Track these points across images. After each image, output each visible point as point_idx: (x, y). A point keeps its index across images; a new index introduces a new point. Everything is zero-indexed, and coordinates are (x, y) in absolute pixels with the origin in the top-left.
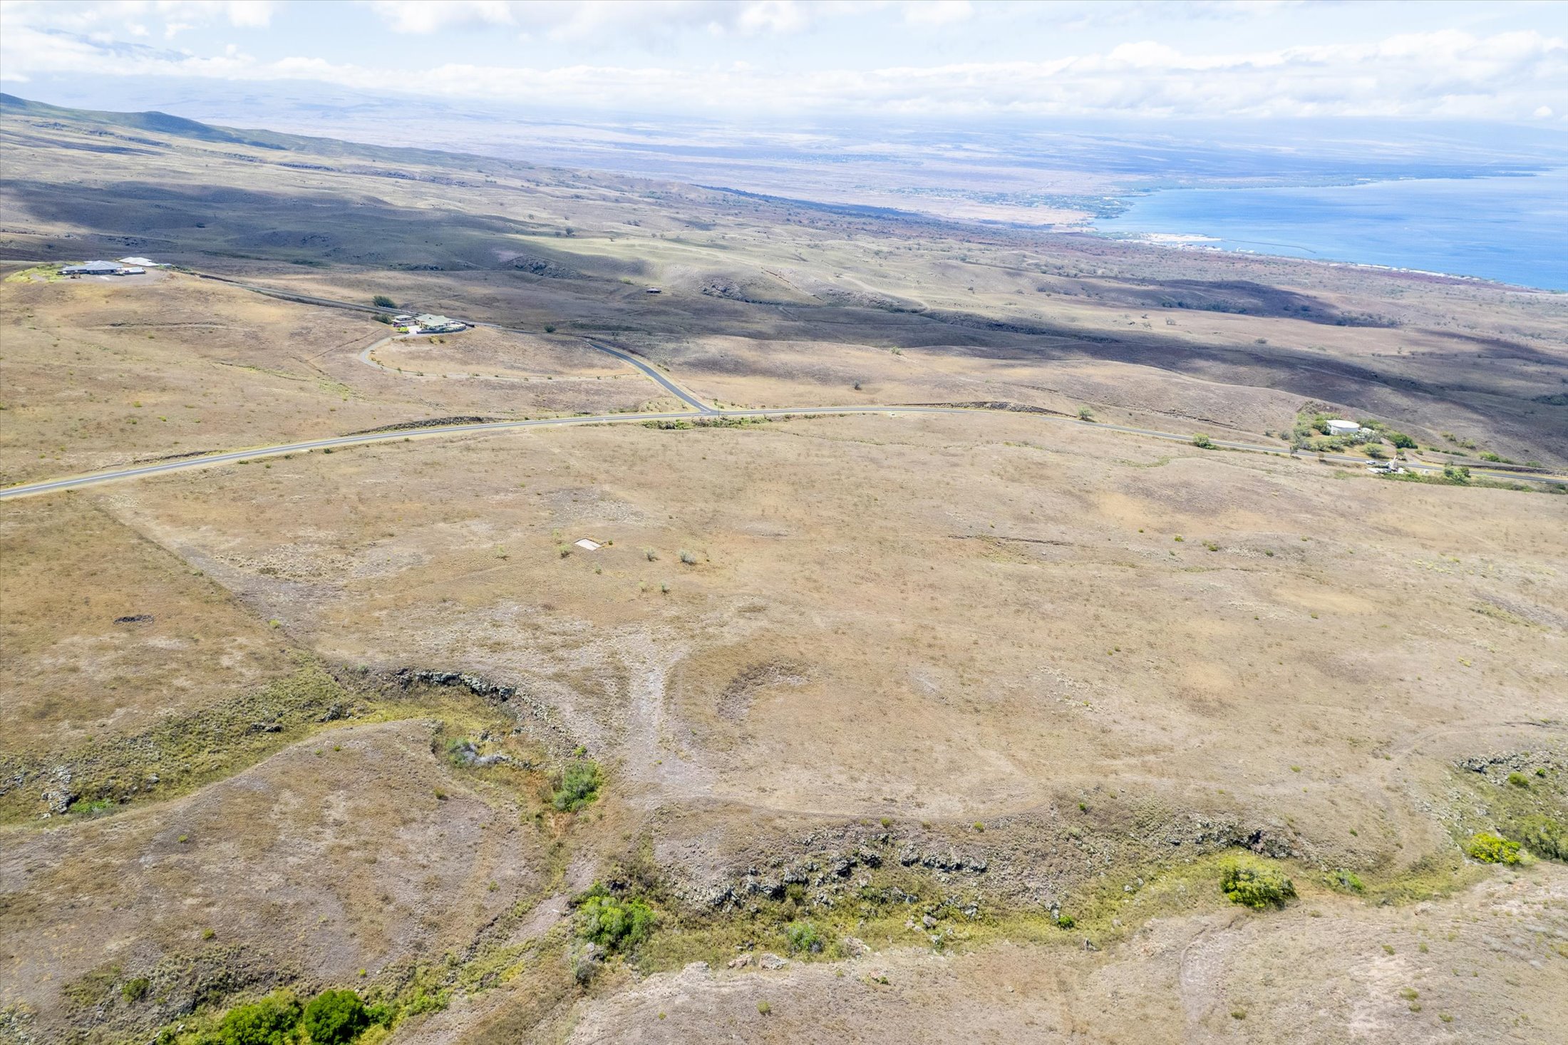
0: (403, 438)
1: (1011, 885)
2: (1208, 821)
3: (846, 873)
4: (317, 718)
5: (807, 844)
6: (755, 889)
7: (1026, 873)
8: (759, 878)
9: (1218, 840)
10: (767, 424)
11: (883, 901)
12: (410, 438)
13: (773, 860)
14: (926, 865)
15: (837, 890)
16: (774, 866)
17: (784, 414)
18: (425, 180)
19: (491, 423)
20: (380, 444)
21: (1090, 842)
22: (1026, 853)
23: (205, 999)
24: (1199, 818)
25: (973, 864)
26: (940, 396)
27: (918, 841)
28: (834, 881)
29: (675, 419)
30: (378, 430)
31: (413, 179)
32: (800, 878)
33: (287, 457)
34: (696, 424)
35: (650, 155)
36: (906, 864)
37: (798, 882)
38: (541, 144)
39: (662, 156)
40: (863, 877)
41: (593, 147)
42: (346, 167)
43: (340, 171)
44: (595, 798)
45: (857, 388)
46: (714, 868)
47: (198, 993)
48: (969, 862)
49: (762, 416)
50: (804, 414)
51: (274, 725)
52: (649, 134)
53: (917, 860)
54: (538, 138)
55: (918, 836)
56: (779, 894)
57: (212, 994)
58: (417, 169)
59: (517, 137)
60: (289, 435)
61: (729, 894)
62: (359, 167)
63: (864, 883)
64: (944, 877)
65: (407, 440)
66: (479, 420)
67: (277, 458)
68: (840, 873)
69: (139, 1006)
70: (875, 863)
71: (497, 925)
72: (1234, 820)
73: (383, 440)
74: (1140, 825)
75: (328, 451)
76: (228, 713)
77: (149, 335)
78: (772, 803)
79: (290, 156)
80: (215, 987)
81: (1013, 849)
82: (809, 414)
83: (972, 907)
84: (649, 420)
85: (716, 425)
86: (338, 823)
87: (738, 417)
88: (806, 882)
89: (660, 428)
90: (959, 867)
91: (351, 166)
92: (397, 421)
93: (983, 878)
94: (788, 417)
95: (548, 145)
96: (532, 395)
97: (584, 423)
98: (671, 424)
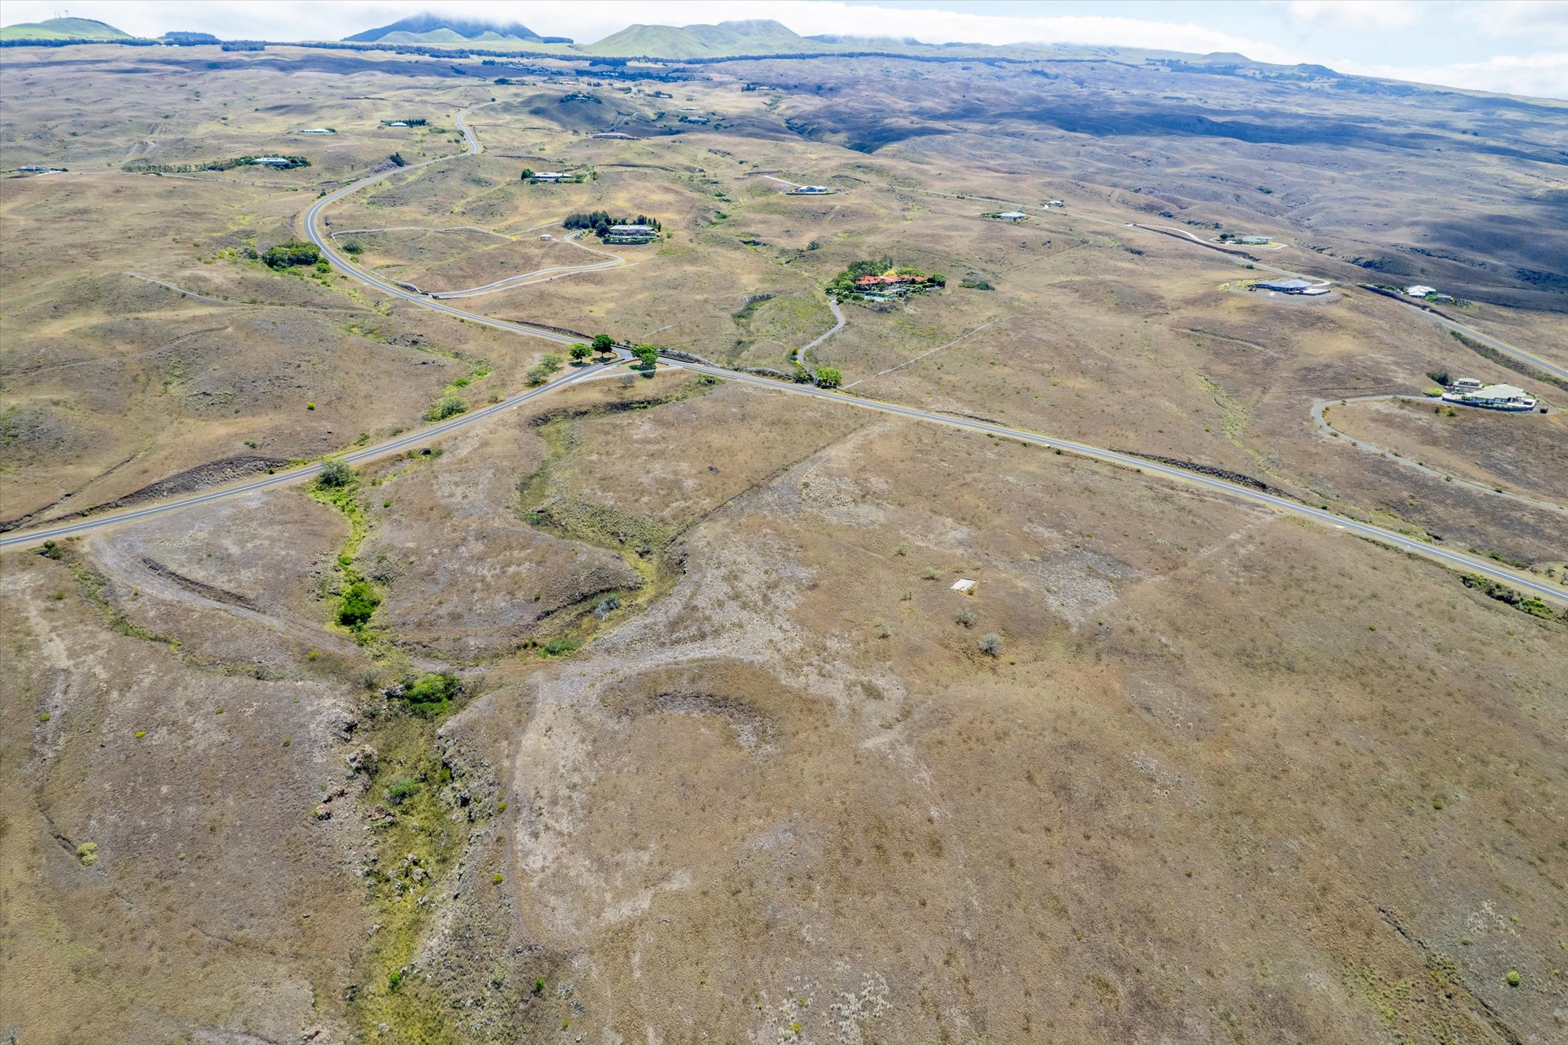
0: (1139, 468)
3: (464, 802)
5: (481, 765)
6: (444, 751)
8: (451, 748)
13: (463, 749)
15: (449, 803)
16: (459, 751)
20: (1111, 464)
27: (484, 837)
28: (455, 797)
30: (1145, 456)
32: (453, 772)
33: (1026, 445)
51: (623, 538)
55: (488, 835)
60: (1078, 435)
61: (440, 739)
65: (1139, 471)
66: (1262, 486)
67: (1020, 443)
68: (461, 798)
73: (1120, 462)
75: (1059, 453)
76: (622, 520)
77: (1201, 342)
84: (1484, 575)
88: (453, 779)
89: (1490, 593)
98: (1516, 598)
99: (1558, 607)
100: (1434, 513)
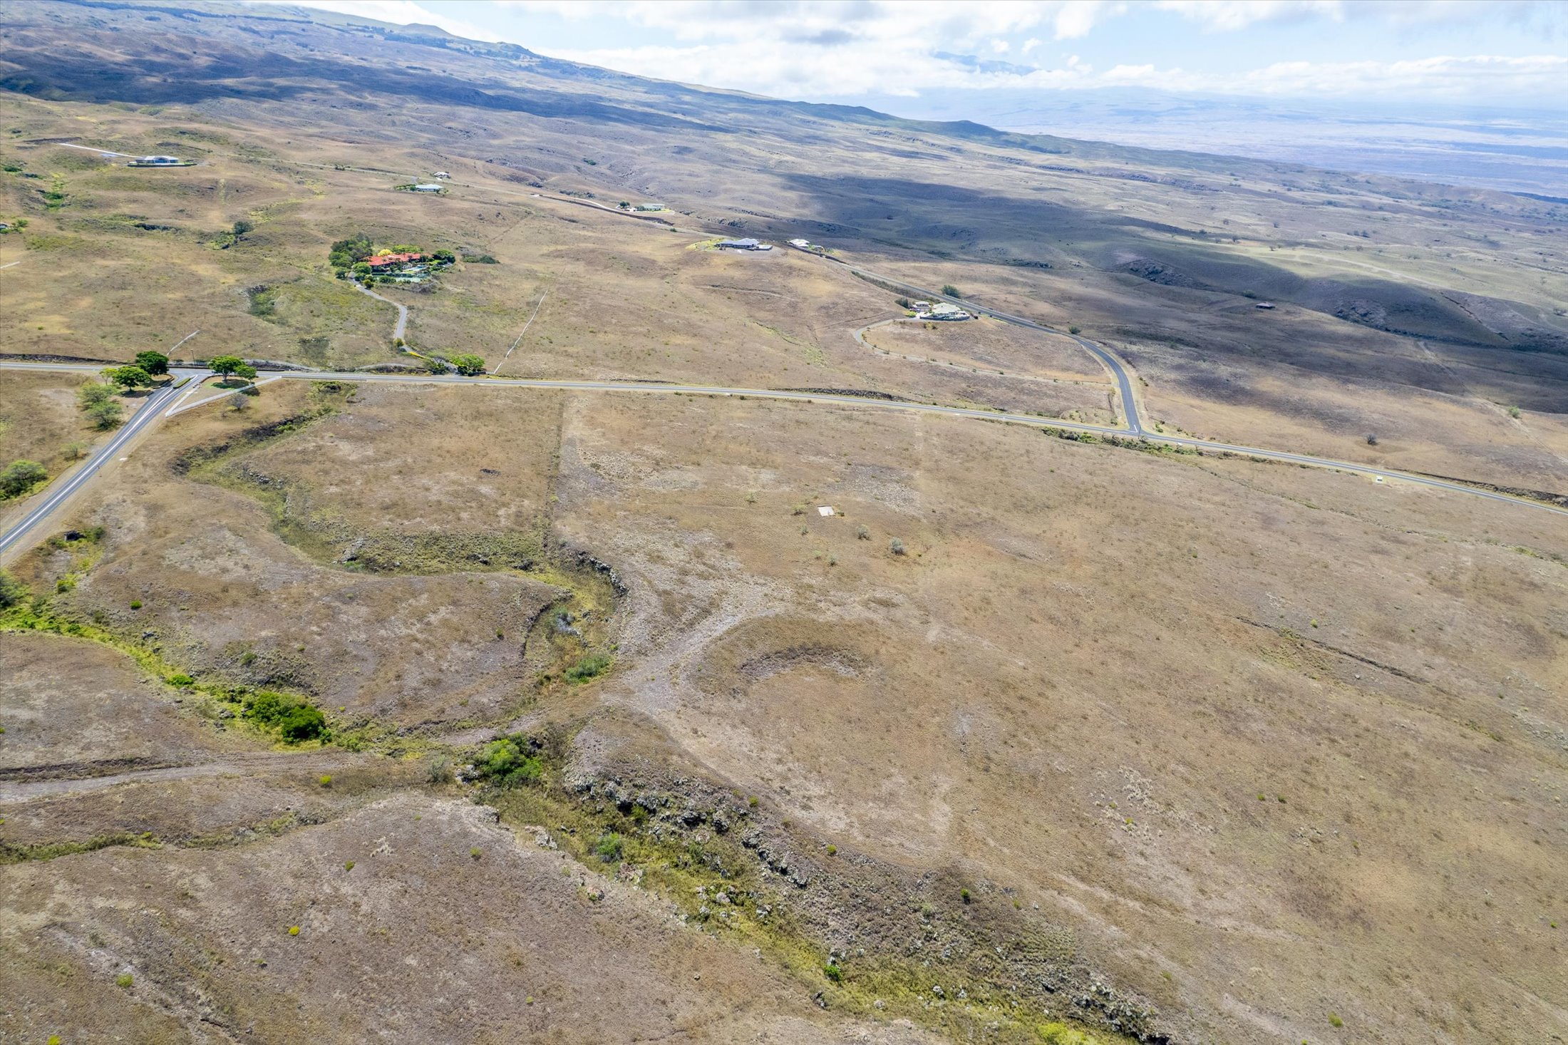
0: (807, 399)
1: (813, 913)
2: (1111, 990)
3: (693, 822)
4: (513, 564)
5: (677, 784)
6: (611, 796)
7: (836, 911)
8: (618, 788)
9: (1111, 1017)
10: (1195, 457)
11: (702, 862)
12: (812, 400)
13: (639, 781)
14: (761, 854)
15: (673, 833)
16: (635, 786)
17: (1223, 450)
18: (1165, 183)
19: (900, 402)
20: (786, 400)
21: (940, 929)
22: (852, 895)
23: (274, 682)
24: (1098, 979)
25: (796, 876)
26: (1489, 474)
27: (768, 831)
28: (675, 824)
29: (1084, 431)
30: (799, 390)
31: (1155, 181)
32: (649, 805)
33: (711, 396)
34: (1106, 441)
35: (1497, 158)
36: (747, 845)
37: (646, 808)
38: (1357, 145)
39: (1515, 159)
40: (703, 834)
41: (1424, 148)
42: (1096, 169)
43: (1088, 173)
44: (587, 682)
45: (1371, 442)
46: (594, 763)
47: (273, 677)
48: (794, 872)
49: (1193, 447)
50: (1250, 455)
51: (485, 559)
52: (1508, 132)
53: (755, 846)
54: (1357, 139)
55: (771, 828)
56: (626, 808)
57: (279, 682)
58: (1160, 171)
59: (1331, 138)
60: (736, 382)
61: (589, 788)
62: (1108, 169)
63: (698, 839)
64: (767, 872)
65: (810, 402)
66: (890, 397)
67: (704, 395)
68: (686, 820)
69: (245, 669)
70: (720, 829)
71: (439, 726)
72: (1147, 1007)
73: (790, 398)
74: (1019, 947)
75: (742, 398)
76: (466, 541)
77: (729, 295)
78: (690, 744)
79: (1052, 159)
80: (283, 678)
81: (843, 885)
82: (1257, 456)
83: (765, 910)
84: (1048, 426)
85: (1129, 445)
86: (428, 624)
87: (1162, 443)
88: (654, 812)
89: (1061, 436)
90: (784, 872)
91: (1102, 168)
92: (817, 386)
93: (796, 892)
94: (1226, 455)
95: (1367, 146)
96: (964, 385)
97: (981, 417)
98: (1075, 436)
99: (1097, 435)
100: (988, 395)
